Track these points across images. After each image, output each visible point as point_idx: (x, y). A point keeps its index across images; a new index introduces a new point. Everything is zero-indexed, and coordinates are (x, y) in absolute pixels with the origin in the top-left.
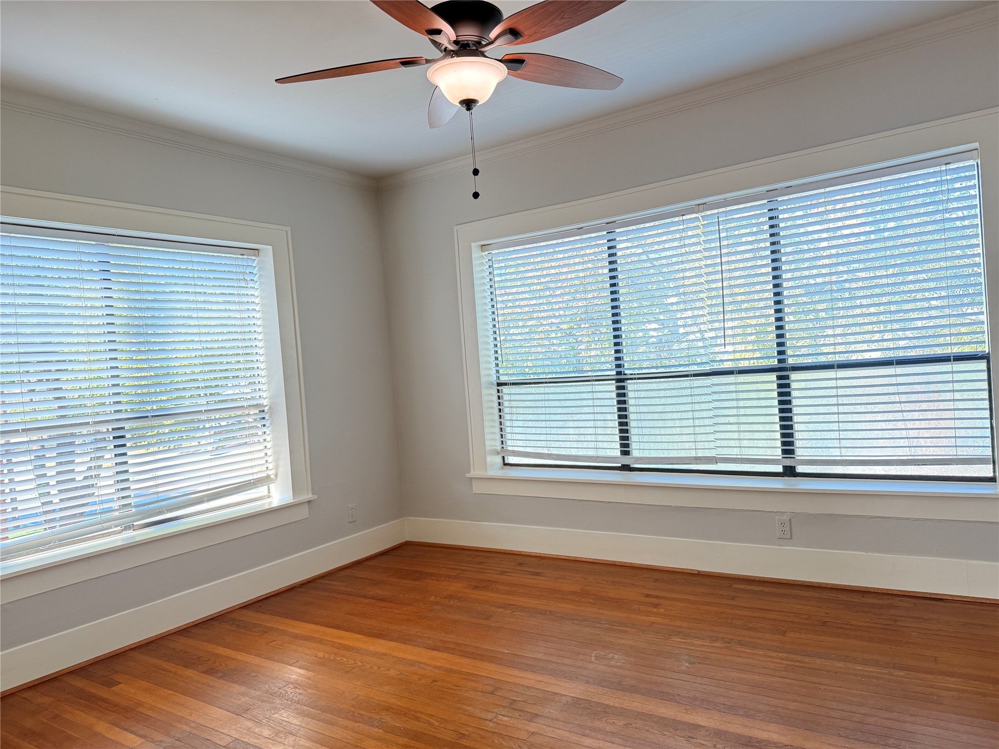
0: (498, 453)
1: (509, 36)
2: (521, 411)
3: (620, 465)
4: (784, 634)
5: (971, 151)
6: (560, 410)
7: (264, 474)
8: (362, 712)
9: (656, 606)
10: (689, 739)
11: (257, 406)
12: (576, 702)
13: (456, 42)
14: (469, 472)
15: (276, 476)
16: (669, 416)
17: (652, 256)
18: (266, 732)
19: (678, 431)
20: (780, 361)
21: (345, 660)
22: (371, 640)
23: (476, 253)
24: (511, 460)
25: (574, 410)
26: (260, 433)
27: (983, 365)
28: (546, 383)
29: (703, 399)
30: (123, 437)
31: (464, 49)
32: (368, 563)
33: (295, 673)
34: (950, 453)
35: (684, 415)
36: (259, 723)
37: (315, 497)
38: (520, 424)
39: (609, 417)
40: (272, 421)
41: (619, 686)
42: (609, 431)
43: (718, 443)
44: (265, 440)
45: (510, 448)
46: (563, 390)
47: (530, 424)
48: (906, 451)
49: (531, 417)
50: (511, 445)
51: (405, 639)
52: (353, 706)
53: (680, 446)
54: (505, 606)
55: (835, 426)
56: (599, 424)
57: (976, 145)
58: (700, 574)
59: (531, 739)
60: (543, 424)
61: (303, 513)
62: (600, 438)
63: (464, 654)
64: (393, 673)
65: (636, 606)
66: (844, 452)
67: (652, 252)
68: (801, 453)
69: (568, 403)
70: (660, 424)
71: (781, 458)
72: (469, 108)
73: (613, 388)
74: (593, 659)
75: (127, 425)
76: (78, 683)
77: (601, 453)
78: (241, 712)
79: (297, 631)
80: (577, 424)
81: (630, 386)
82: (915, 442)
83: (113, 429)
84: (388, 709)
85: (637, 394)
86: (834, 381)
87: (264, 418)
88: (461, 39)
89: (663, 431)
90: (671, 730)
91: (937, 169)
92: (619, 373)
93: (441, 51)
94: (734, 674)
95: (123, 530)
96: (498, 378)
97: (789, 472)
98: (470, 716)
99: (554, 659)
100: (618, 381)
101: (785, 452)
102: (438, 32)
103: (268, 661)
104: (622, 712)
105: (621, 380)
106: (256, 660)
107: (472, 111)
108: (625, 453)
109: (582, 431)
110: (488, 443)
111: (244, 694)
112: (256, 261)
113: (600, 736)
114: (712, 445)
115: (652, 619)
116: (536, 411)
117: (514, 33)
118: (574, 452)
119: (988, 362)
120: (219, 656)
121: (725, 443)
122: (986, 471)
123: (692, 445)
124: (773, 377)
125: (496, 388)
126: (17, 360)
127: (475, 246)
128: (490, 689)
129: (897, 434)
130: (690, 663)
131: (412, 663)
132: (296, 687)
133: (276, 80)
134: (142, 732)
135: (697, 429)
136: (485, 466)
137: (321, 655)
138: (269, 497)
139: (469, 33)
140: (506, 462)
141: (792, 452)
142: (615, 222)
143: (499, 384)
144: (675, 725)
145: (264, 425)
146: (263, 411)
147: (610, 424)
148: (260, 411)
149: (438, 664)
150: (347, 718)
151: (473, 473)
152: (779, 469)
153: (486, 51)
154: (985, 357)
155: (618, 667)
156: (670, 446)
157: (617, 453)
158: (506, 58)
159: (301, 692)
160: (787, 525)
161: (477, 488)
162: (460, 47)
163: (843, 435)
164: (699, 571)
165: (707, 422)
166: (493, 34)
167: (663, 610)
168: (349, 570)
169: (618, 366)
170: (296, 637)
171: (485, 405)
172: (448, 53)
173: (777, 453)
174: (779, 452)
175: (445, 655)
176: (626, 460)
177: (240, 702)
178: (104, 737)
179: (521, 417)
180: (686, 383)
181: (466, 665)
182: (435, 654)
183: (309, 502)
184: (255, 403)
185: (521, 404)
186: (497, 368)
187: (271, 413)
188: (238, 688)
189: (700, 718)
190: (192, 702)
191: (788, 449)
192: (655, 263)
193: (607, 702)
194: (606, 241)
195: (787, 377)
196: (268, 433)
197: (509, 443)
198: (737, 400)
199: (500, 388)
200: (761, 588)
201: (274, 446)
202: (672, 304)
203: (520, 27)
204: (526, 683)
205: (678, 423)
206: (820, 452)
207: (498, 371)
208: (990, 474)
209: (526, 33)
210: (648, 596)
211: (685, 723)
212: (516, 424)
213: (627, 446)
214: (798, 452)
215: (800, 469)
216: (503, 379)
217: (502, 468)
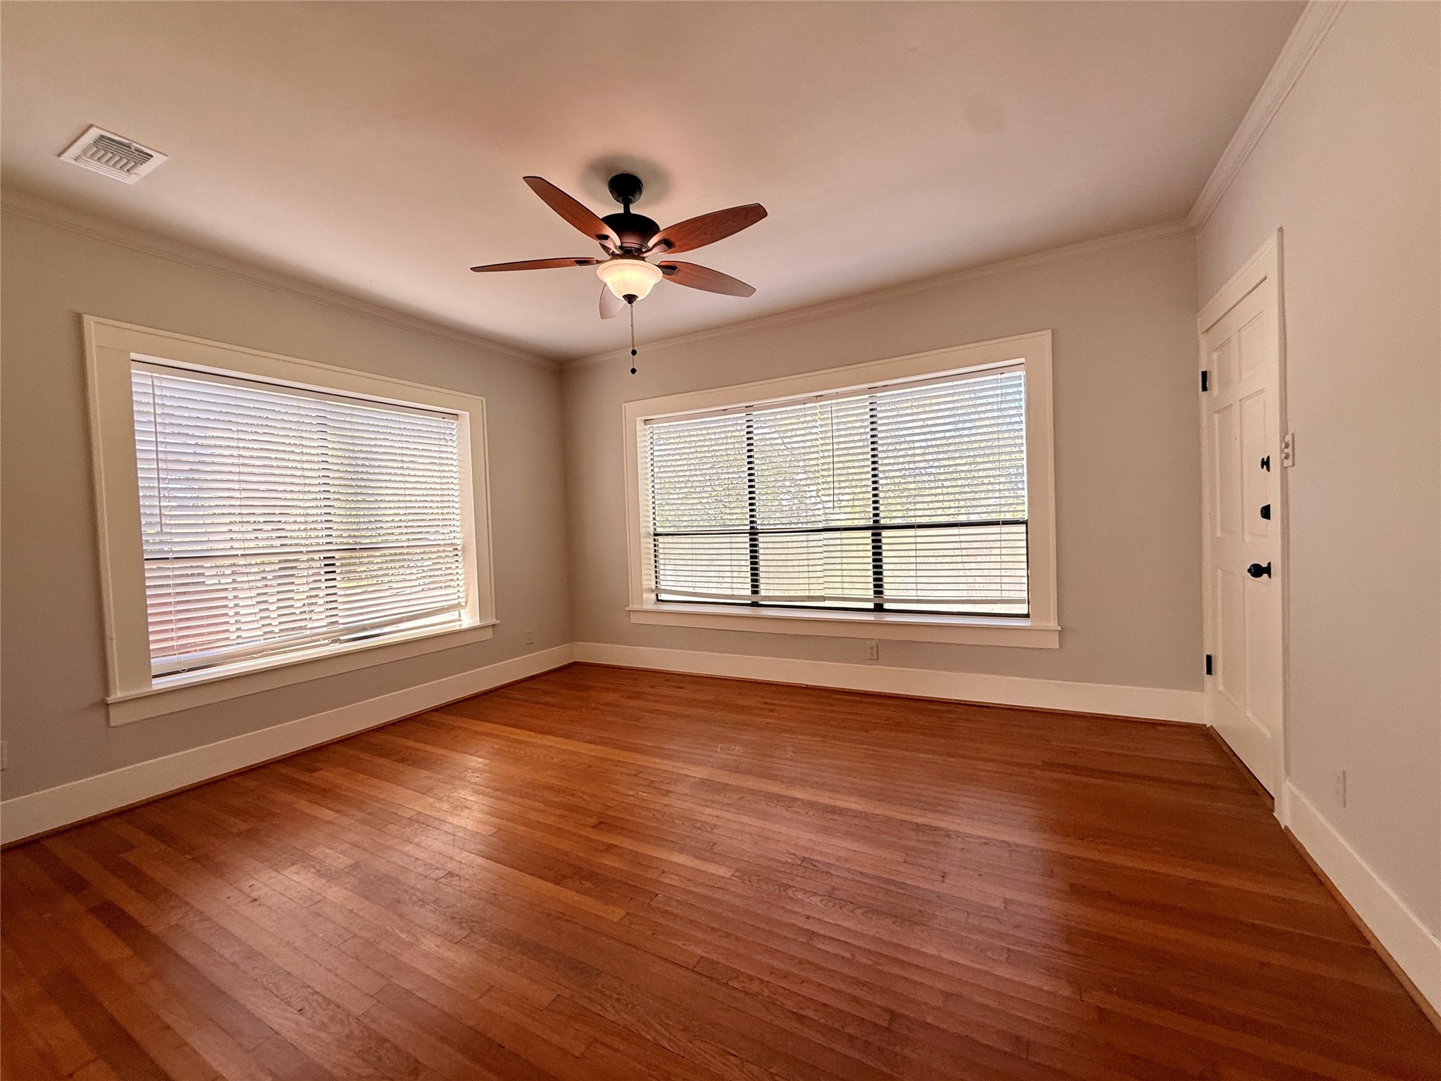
0: (653, 591)
1: (663, 246)
2: (672, 557)
3: (750, 602)
4: (867, 731)
5: (1019, 364)
6: (704, 557)
7: (456, 602)
8: (528, 791)
9: (772, 711)
10: (788, 809)
11: (452, 544)
12: (703, 782)
13: (621, 248)
14: (628, 605)
15: (466, 603)
16: (790, 563)
17: (786, 441)
18: (446, 806)
19: (796, 575)
20: (875, 521)
21: (517, 751)
22: (540, 736)
23: (640, 426)
24: (663, 597)
25: (715, 557)
26: (454, 567)
27: (1023, 528)
28: (694, 534)
29: (816, 550)
30: (334, 565)
31: (627, 253)
32: (542, 678)
33: (476, 762)
34: (996, 595)
35: (802, 563)
36: (440, 799)
37: (499, 622)
38: (672, 567)
39: (743, 563)
40: (464, 557)
41: (737, 770)
42: (743, 574)
43: (826, 585)
44: (457, 573)
45: (662, 587)
46: (707, 540)
47: (680, 568)
48: (965, 593)
49: (681, 562)
50: (663, 585)
51: (567, 736)
52: (521, 786)
53: (798, 587)
54: (651, 712)
55: (913, 573)
56: (735, 568)
57: (1023, 360)
58: (807, 688)
59: (664, 810)
60: (690, 568)
61: (488, 635)
62: (735, 580)
63: (616, 746)
64: (556, 760)
65: (756, 711)
66: (919, 593)
67: (786, 437)
68: (887, 594)
69: (710, 551)
70: (783, 569)
71: (872, 597)
72: (630, 302)
73: (747, 540)
74: (718, 750)
75: (337, 555)
76: (284, 770)
77: (736, 592)
78: (426, 791)
79: (478, 729)
80: (717, 569)
81: (761, 538)
82: (972, 586)
83: (324, 558)
84: (550, 788)
85: (765, 545)
86: (914, 538)
87: (457, 555)
88: (625, 245)
89: (785, 575)
90: (775, 802)
91: (994, 377)
92: (752, 528)
93: (610, 255)
94: (827, 761)
95: (330, 643)
96: (655, 529)
97: (879, 608)
98: (617, 792)
99: (686, 749)
100: (751, 534)
101: (876, 592)
102: (606, 237)
103: (453, 752)
104: (738, 789)
105: (754, 533)
106: (442, 752)
107: (633, 304)
108: (755, 592)
109: (721, 574)
110: (644, 583)
111: (429, 778)
112: (455, 424)
113: (718, 807)
114: (821, 587)
115: (767, 720)
116: (684, 557)
117: (668, 244)
118: (714, 591)
119: (1027, 526)
120: (408, 748)
121: (831, 585)
122: (1023, 609)
123: (806, 587)
124: (869, 533)
125: (652, 537)
126: (239, 503)
127: (639, 420)
128: (635, 772)
129: (959, 580)
130: (794, 752)
131: (573, 753)
132: (475, 772)
133: (471, 269)
134: (337, 808)
135: (811, 573)
136: (641, 601)
137: (497, 747)
138: (460, 620)
139: (632, 242)
140: (659, 598)
141: (881, 593)
142: (752, 406)
143: (656, 535)
144: (778, 798)
145: (457, 561)
146: (457, 549)
147: (744, 569)
148: (454, 549)
149: (593, 754)
150: (515, 795)
151: (631, 607)
152: (871, 606)
153: (646, 257)
154: (1025, 523)
155: (738, 756)
156: (790, 587)
157: (749, 593)
158: (662, 264)
159: (478, 775)
160: (875, 649)
161: (635, 619)
162: (625, 252)
163: (919, 580)
164: (807, 685)
165: (818, 568)
166: (651, 244)
167: (776, 714)
168: (526, 683)
169: (752, 522)
170: (477, 733)
171: (643, 551)
172: (614, 256)
173: (871, 594)
174: (871, 592)
175: (599, 747)
176: (755, 598)
177: (425, 784)
178: (303, 813)
179: (672, 562)
180: (804, 537)
181: (615, 754)
182: (593, 746)
183: (493, 625)
184: (450, 542)
185: (672, 551)
186: (655, 522)
187: (463, 552)
188: (425, 773)
189: (798, 793)
190: (384, 784)
191: (879, 590)
192: (789, 446)
193: (726, 782)
194: (745, 421)
195: (880, 534)
196: (460, 567)
197: (662, 583)
198: (842, 551)
199: (656, 538)
200: (853, 698)
201: (465, 578)
202: (801, 480)
203: (673, 239)
204: (663, 767)
205: (796, 569)
206: (901, 593)
207: (655, 524)
208: (1025, 612)
209: (677, 244)
210: (766, 703)
211: (785, 796)
212: (668, 567)
213: (757, 586)
214: (886, 592)
215: (886, 606)
216: (659, 530)
217: (656, 604)
